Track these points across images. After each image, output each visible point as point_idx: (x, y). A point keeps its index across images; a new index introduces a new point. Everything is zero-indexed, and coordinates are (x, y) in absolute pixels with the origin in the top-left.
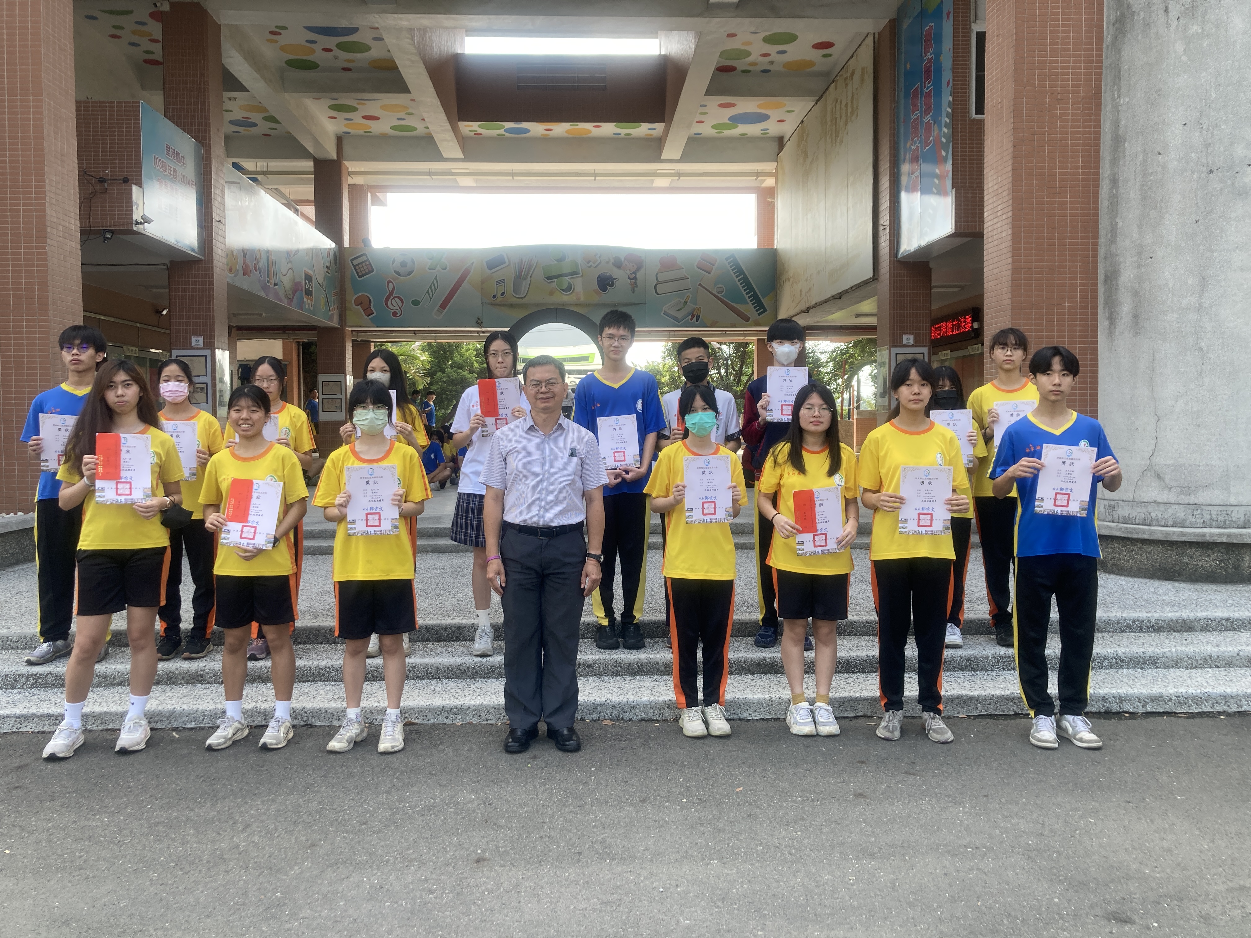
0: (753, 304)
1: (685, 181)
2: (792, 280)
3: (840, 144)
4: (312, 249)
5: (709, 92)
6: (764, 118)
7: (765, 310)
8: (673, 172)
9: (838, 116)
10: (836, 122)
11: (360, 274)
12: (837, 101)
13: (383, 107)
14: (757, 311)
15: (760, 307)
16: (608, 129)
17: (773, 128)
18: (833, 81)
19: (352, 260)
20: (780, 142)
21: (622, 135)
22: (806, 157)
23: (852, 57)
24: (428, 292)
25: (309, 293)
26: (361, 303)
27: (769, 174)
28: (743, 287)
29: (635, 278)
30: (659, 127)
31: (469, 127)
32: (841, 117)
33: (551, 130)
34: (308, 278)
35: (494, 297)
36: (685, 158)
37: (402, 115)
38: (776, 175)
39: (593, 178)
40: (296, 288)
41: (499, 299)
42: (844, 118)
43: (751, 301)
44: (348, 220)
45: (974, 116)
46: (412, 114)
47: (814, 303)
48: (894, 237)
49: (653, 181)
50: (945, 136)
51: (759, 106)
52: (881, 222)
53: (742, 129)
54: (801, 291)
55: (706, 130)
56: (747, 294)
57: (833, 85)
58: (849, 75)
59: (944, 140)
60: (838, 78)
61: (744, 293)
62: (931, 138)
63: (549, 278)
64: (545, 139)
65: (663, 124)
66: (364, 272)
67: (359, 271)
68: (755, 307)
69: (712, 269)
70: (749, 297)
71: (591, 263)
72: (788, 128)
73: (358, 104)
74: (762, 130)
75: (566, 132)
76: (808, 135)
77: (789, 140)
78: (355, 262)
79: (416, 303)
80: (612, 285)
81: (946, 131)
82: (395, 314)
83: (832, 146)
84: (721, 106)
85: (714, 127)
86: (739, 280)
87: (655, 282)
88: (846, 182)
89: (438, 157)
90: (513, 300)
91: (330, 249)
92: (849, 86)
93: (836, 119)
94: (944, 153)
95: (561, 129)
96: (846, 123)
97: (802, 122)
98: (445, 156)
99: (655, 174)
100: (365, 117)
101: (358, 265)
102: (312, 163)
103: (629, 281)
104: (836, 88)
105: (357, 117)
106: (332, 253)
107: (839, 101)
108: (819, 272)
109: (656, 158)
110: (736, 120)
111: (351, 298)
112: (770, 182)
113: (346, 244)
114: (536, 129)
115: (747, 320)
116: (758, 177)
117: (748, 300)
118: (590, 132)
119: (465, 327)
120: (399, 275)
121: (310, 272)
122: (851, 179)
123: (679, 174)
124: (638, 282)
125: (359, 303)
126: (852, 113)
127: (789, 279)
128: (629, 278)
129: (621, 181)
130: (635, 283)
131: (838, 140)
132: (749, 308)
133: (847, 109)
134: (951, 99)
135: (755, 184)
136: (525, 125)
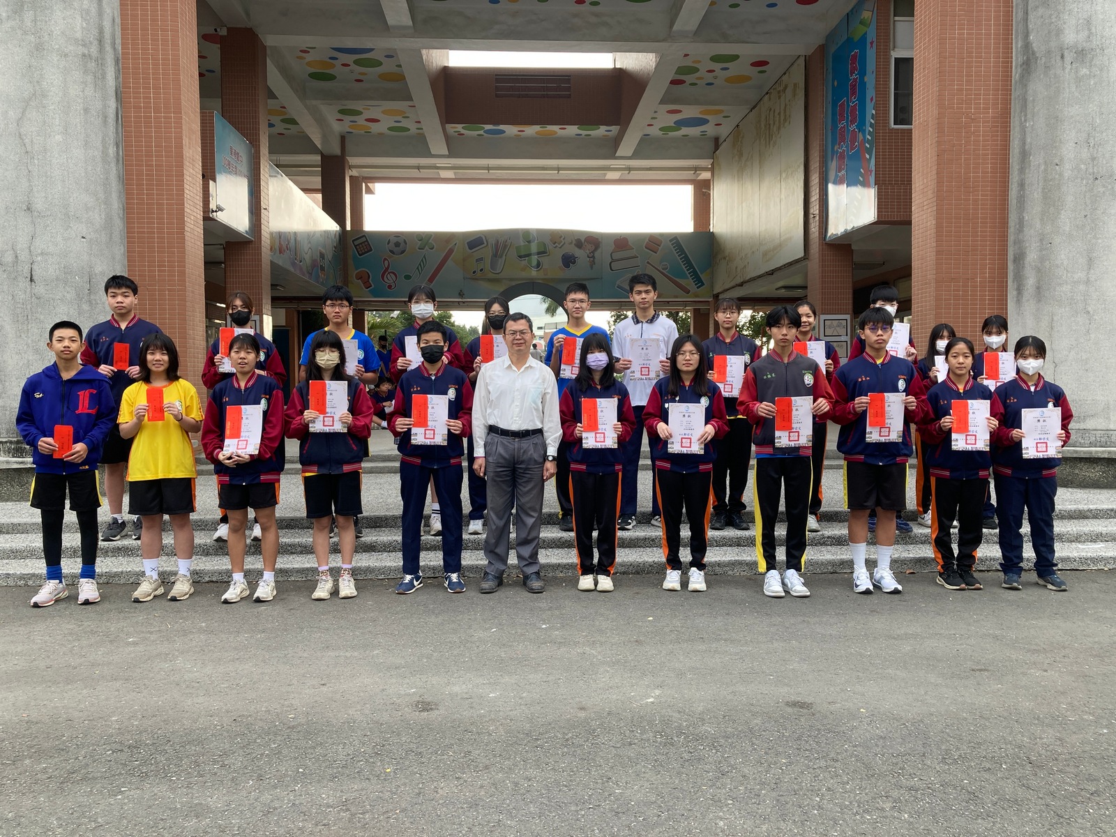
0: (692, 279)
1: (634, 174)
2: (727, 258)
3: (774, 146)
4: (325, 231)
5: (662, 102)
6: (705, 122)
7: (703, 284)
8: (624, 167)
9: (771, 122)
10: (769, 128)
11: (360, 253)
12: (770, 110)
13: (384, 112)
14: (696, 285)
15: (699, 282)
16: (572, 130)
17: (710, 129)
18: (767, 93)
19: (353, 241)
20: (717, 142)
21: (583, 136)
22: (741, 155)
23: (785, 74)
24: (418, 268)
25: (322, 268)
26: (361, 277)
27: (705, 169)
28: (684, 265)
29: (593, 257)
30: (615, 129)
31: (453, 128)
32: (774, 123)
33: (524, 131)
34: (322, 256)
35: (474, 272)
36: (636, 155)
37: (399, 118)
38: (712, 170)
39: (557, 172)
40: (314, 264)
41: (479, 274)
42: (777, 123)
43: (691, 276)
44: (349, 207)
45: (893, 126)
46: (408, 117)
47: (747, 278)
48: (823, 223)
49: (605, 175)
50: (868, 141)
51: (701, 113)
52: (811, 211)
53: (685, 131)
54: (736, 268)
55: (655, 131)
56: (688, 270)
57: (767, 96)
58: (782, 88)
59: (868, 146)
60: (772, 91)
61: (685, 269)
62: (856, 144)
63: (520, 257)
64: (517, 138)
65: (619, 127)
66: (363, 251)
67: (359, 250)
68: (694, 282)
69: (658, 249)
70: (689, 273)
71: (556, 244)
72: (724, 131)
73: (363, 109)
74: (702, 132)
75: (536, 133)
76: (743, 137)
77: (725, 140)
78: (356, 243)
79: (408, 277)
80: (574, 263)
81: (870, 138)
82: (390, 287)
83: (766, 147)
84: (670, 112)
85: (660, 129)
86: (681, 259)
87: (610, 260)
88: (779, 178)
89: (427, 154)
90: (491, 276)
91: (337, 231)
92: (783, 98)
93: (770, 125)
94: (868, 156)
95: (532, 130)
96: (779, 128)
97: (738, 126)
98: (432, 153)
99: (609, 169)
100: (367, 120)
101: (358, 245)
102: (319, 158)
103: (588, 259)
104: (770, 99)
105: (360, 120)
106: (337, 234)
107: (773, 110)
108: (753, 252)
109: (613, 156)
110: (680, 124)
111: (353, 273)
112: (706, 175)
113: (348, 228)
114: (511, 130)
115: (688, 292)
116: (696, 171)
117: (689, 276)
118: (556, 133)
119: (450, 298)
120: (393, 253)
121: (324, 251)
122: (784, 175)
123: (629, 169)
124: (596, 261)
125: (359, 277)
126: (785, 120)
127: (725, 258)
128: (588, 257)
129: (578, 174)
130: (593, 261)
131: (772, 142)
132: (689, 283)
133: (780, 117)
134: (874, 112)
135: (693, 177)
136: (502, 127)
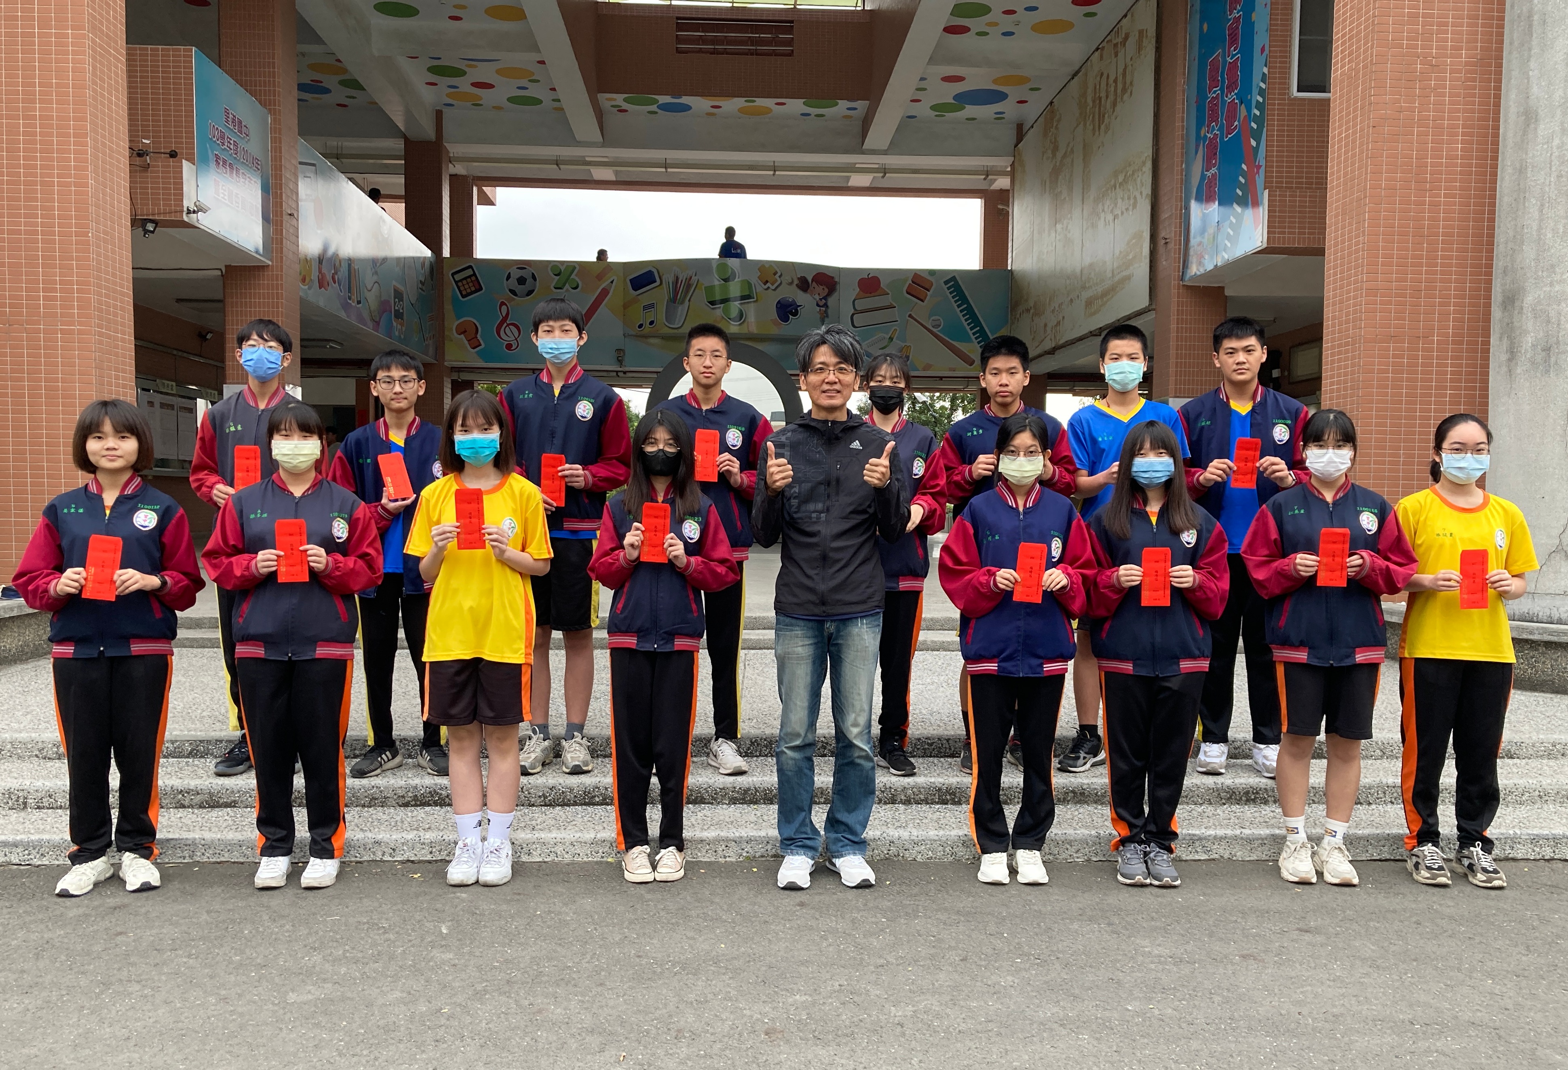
1: (892, 180)
2: (1032, 309)
3: (1106, 132)
4: (402, 258)
5: (932, 61)
6: (1001, 97)
8: (877, 166)
9: (1103, 95)
10: (1100, 104)
11: (464, 293)
12: (1102, 74)
13: (500, 71)
16: (796, 106)
17: (1010, 109)
18: (1098, 49)
19: (453, 274)
20: (1020, 131)
21: (812, 116)
23: (1125, 16)
25: (399, 315)
26: (465, 331)
27: (1003, 172)
28: (966, 320)
30: (860, 106)
31: (609, 100)
32: (1107, 97)
33: (720, 107)
34: (398, 296)
35: (641, 326)
36: (895, 147)
37: (524, 82)
38: (1011, 173)
39: (772, 172)
40: (383, 308)
41: (647, 328)
42: (1111, 97)
43: (977, 338)
44: (448, 222)
45: (1295, 93)
46: (538, 81)
47: (1062, 342)
49: (848, 179)
51: (994, 82)
52: (1163, 234)
53: (971, 111)
54: (1045, 325)
55: (923, 111)
56: (971, 329)
57: (1097, 54)
58: (1120, 40)
60: (1104, 44)
61: (968, 327)
62: (1236, 124)
63: (712, 302)
64: (709, 118)
65: (868, 102)
66: (469, 291)
67: (462, 288)
69: (927, 294)
70: (974, 334)
71: (769, 284)
72: (1031, 112)
73: (467, 66)
74: (997, 113)
75: (741, 110)
76: (1059, 121)
77: (1032, 126)
78: (458, 277)
80: (795, 313)
82: (509, 347)
84: (948, 79)
85: (931, 108)
86: (961, 311)
87: (852, 311)
89: (571, 140)
90: (666, 332)
91: (425, 258)
92: (1121, 55)
95: (732, 106)
96: (1114, 104)
97: (1051, 103)
98: (579, 138)
99: (853, 169)
100: (474, 85)
101: (461, 280)
102: (402, 144)
104: (1102, 57)
105: (464, 84)
107: (1105, 75)
108: (1071, 300)
109: (858, 149)
110: (963, 99)
111: (452, 324)
112: (1003, 182)
113: (446, 253)
114: (700, 105)
116: (988, 176)
117: (973, 337)
118: (770, 110)
120: (515, 294)
121: (401, 287)
123: (884, 170)
125: (462, 330)
126: (1124, 90)
127: (1030, 307)
131: (1103, 127)
134: (1266, 71)
135: (982, 186)
136: (685, 100)
